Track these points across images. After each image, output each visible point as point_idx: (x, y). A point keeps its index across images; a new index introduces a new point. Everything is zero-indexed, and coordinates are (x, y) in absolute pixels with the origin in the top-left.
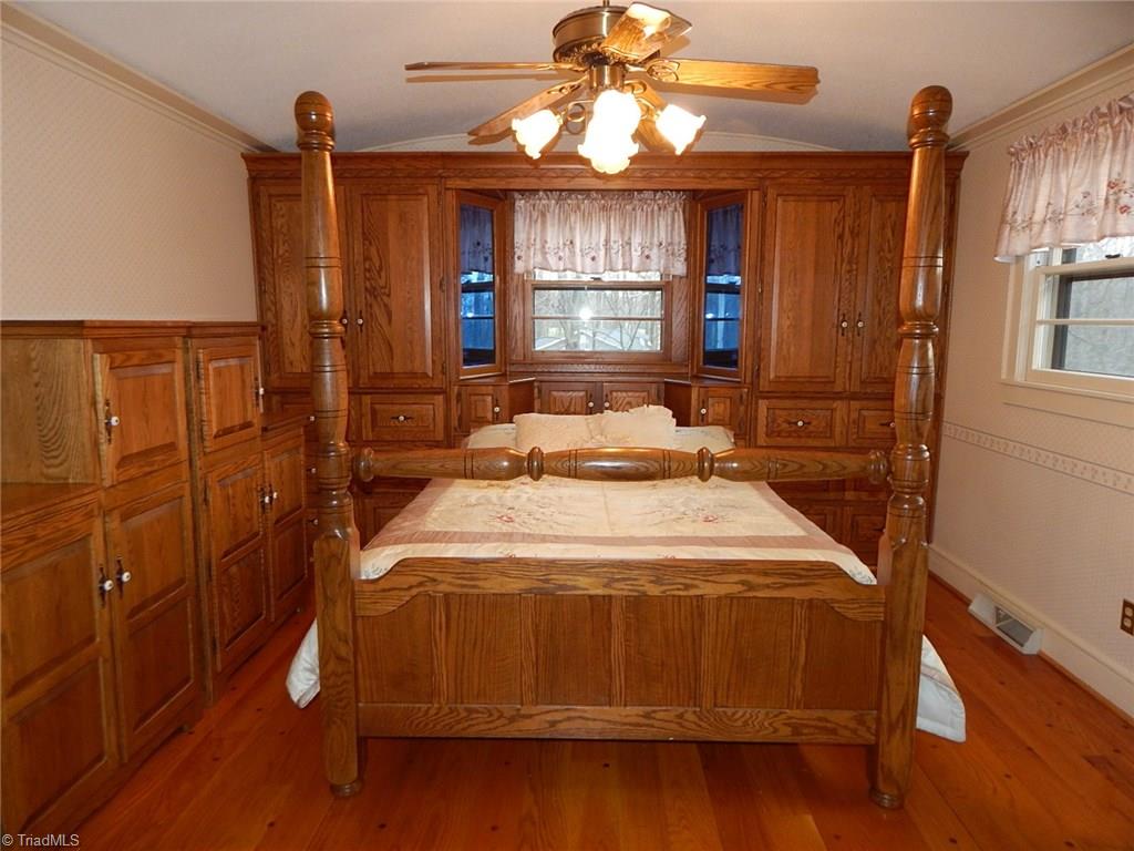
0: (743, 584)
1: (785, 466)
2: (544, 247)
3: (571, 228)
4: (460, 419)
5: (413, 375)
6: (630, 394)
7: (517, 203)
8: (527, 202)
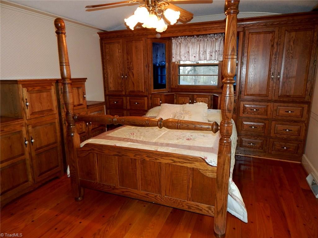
0: (172, 161)
1: (182, 125)
2: (180, 54)
3: (188, 47)
4: (151, 104)
5: (139, 91)
6: (202, 98)
7: (173, 41)
8: (175, 40)
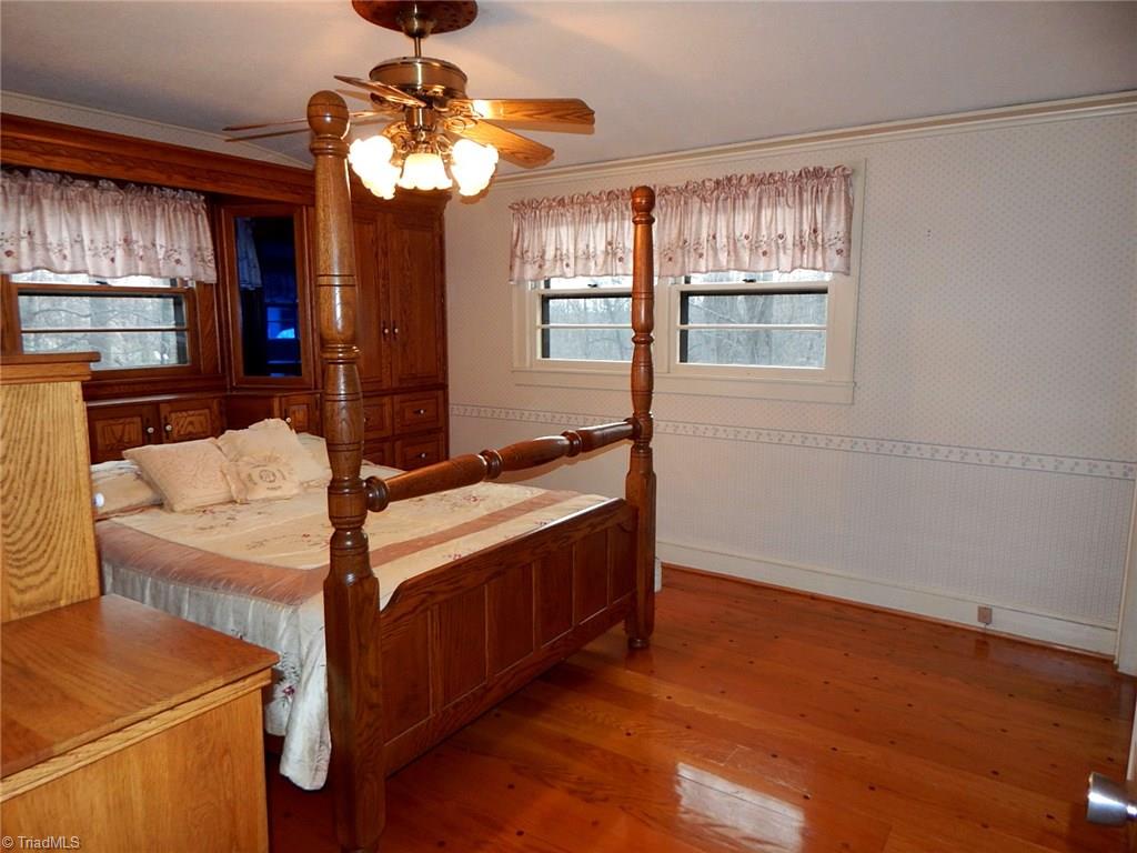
6: (191, 413)
